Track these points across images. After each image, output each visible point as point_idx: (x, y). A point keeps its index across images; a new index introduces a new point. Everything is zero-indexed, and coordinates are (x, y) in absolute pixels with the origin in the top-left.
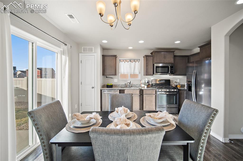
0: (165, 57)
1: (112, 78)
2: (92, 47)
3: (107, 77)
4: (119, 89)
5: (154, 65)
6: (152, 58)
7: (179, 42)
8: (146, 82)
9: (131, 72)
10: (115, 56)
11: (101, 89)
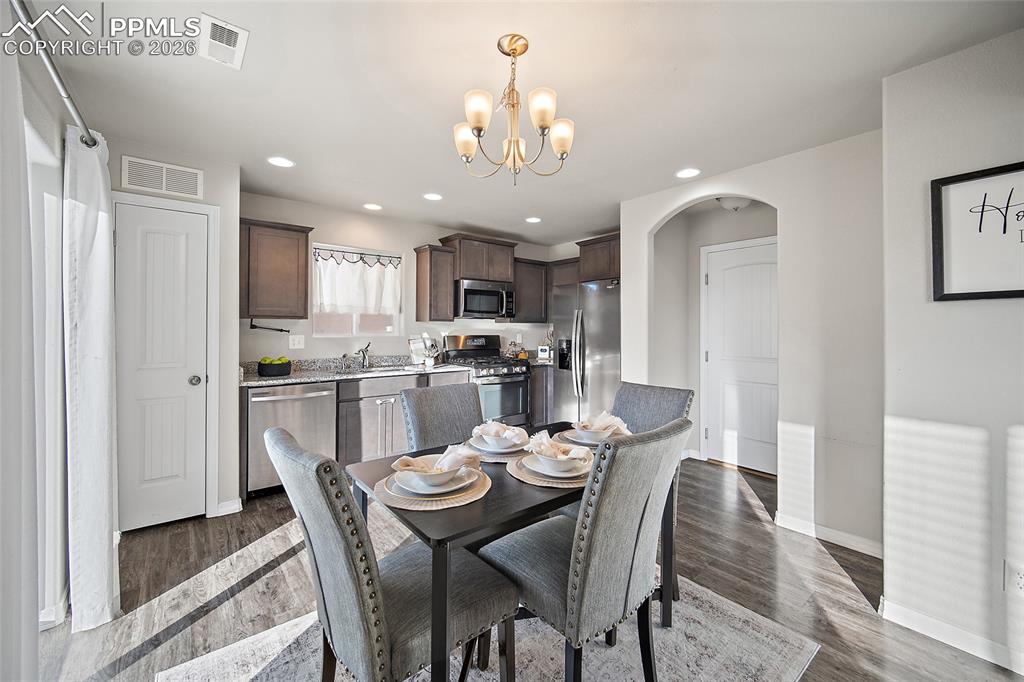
0: (490, 262)
1: (281, 330)
2: (195, 171)
3: (253, 327)
4: (337, 378)
5: (457, 284)
6: (449, 257)
7: (538, 220)
8: (429, 344)
9: (366, 307)
10: (303, 232)
11: (245, 384)
